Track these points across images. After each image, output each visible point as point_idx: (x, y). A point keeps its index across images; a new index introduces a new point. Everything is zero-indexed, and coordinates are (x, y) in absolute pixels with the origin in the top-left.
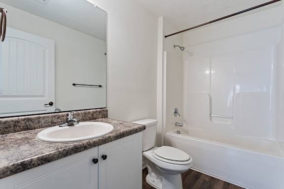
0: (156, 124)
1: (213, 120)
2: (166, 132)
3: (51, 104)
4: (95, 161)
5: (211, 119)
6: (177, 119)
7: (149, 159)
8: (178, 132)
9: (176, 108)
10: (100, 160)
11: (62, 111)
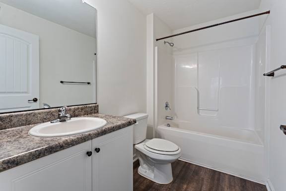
0: (147, 118)
1: (200, 113)
2: (157, 126)
3: (35, 100)
4: (89, 154)
5: (198, 112)
6: (168, 113)
7: (141, 151)
8: (169, 125)
9: (167, 103)
10: (94, 153)
11: (51, 107)
